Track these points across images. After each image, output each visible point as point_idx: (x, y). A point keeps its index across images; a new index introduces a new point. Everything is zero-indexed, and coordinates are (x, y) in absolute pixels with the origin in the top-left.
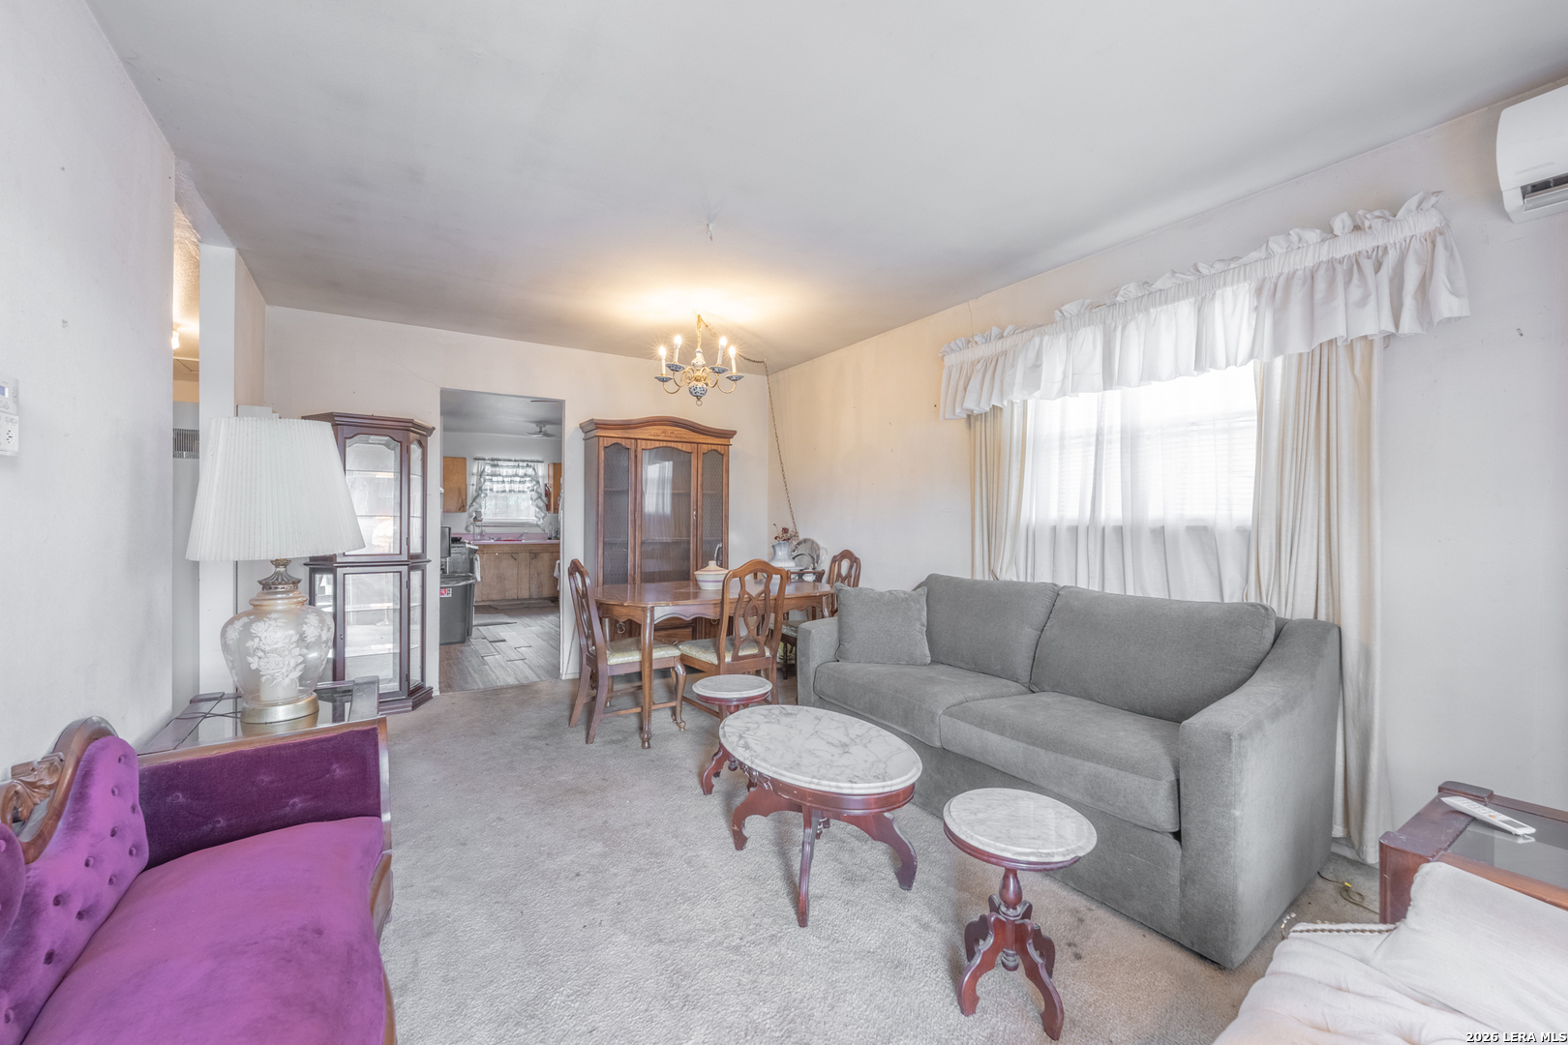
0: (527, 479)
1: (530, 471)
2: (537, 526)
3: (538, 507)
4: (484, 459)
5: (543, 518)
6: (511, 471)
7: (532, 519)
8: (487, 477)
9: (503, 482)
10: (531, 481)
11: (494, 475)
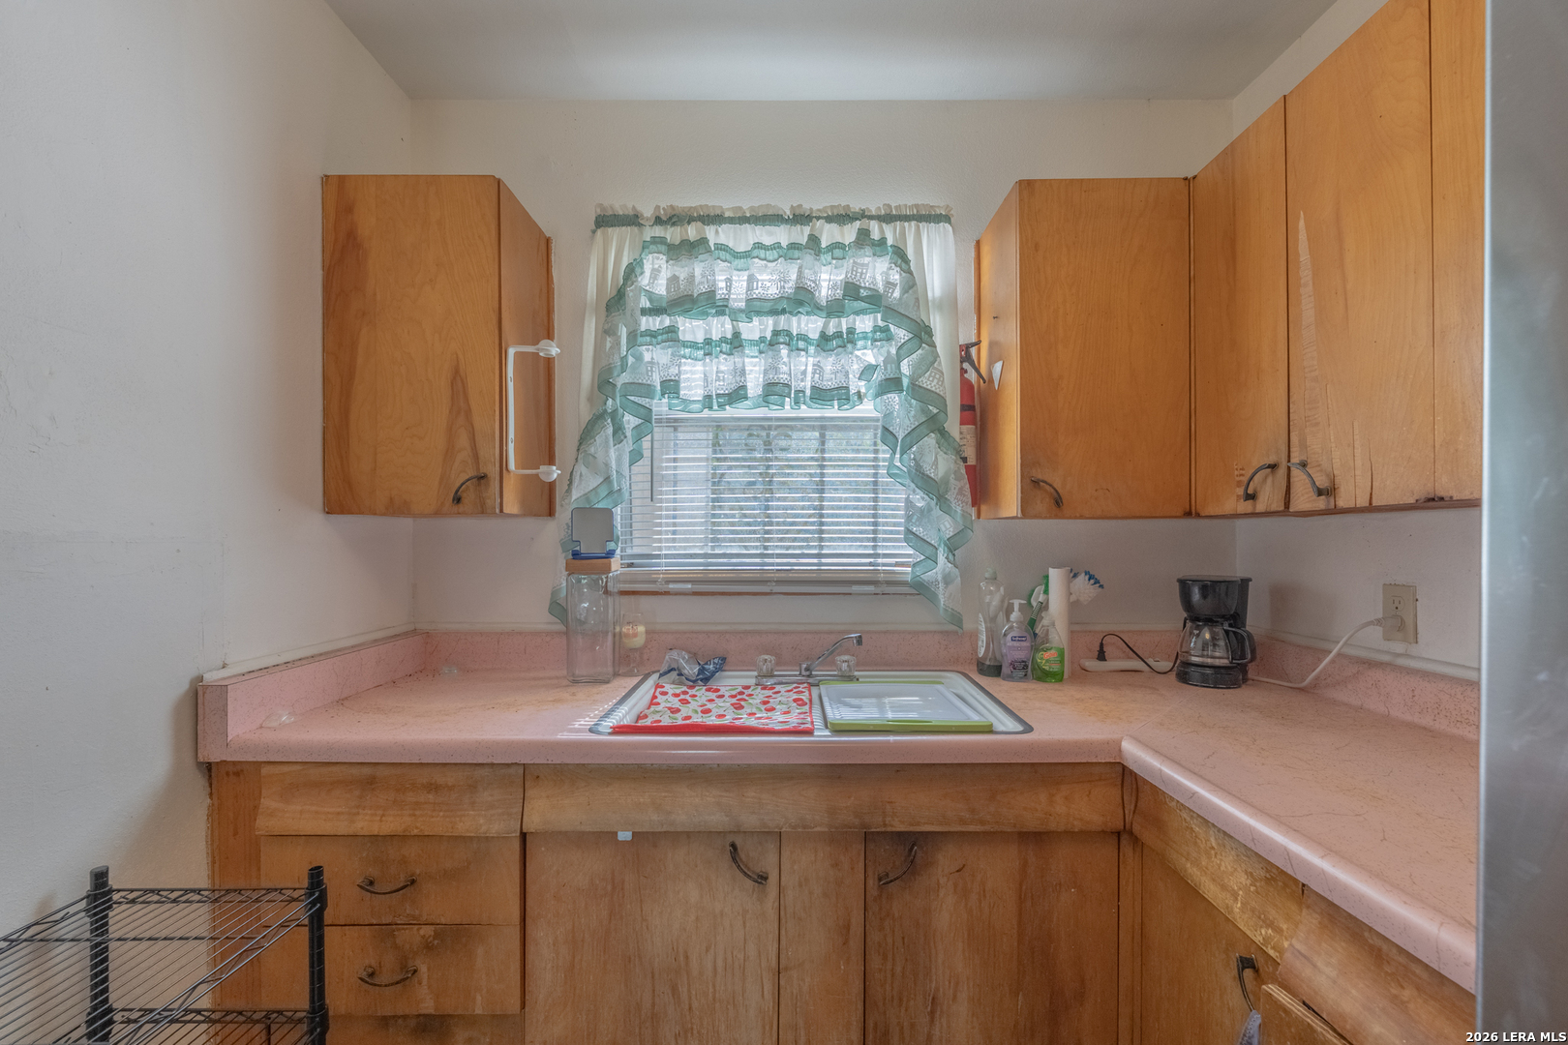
0: (864, 324)
1: (878, 272)
2: (921, 590)
3: (922, 480)
4: (633, 220)
5: (952, 546)
6: (771, 280)
7: (898, 557)
8: (647, 323)
9: (736, 343)
10: (882, 334)
11: (685, 302)
